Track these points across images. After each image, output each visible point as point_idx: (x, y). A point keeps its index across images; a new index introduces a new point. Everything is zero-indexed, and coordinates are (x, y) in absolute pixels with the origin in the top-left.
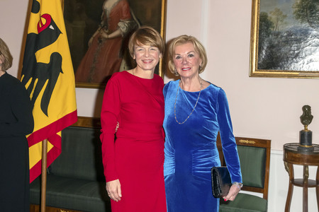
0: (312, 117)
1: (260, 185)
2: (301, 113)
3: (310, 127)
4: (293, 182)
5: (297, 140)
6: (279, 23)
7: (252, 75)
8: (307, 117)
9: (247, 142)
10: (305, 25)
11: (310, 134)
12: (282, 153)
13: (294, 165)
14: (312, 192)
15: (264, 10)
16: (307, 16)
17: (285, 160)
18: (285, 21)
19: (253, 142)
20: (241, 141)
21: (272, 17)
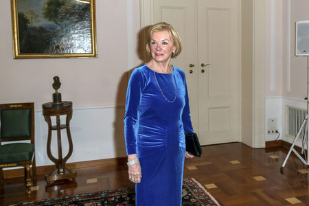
0: (60, 84)
1: (29, 135)
2: (53, 82)
3: (59, 91)
4: (51, 128)
5: (51, 100)
6: (33, 20)
7: (16, 58)
8: (57, 84)
9: (16, 106)
10: (52, 23)
11: (60, 95)
12: (42, 110)
13: (51, 117)
14: (64, 132)
15: (21, 11)
16: (53, 16)
17: (44, 114)
18: (37, 19)
19: (21, 106)
20: (11, 106)
21: (28, 16)
